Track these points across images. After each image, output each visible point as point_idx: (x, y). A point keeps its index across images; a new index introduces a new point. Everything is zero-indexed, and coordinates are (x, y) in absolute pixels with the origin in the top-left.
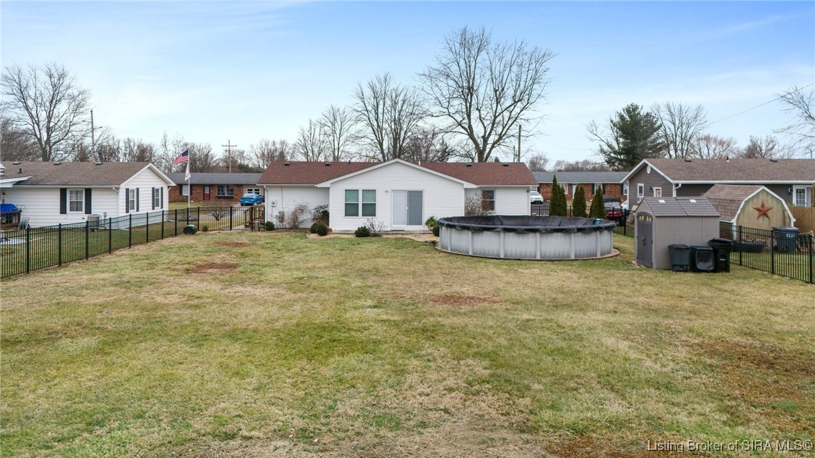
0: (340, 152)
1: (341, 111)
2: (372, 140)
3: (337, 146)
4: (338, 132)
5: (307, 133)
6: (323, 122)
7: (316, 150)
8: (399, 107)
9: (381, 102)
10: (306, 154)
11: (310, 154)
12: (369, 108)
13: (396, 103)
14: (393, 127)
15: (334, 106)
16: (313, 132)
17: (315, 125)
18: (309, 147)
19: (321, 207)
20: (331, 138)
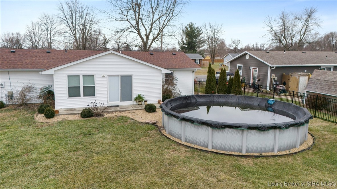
0: (51, 40)
1: (51, 17)
2: (70, 34)
3: (49, 37)
4: (49, 29)
5: (31, 29)
6: (40, 23)
7: (37, 38)
8: (84, 17)
9: (74, 14)
10: (32, 40)
11: (34, 41)
12: (68, 17)
13: (82, 15)
14: (81, 28)
15: (46, 15)
16: (34, 29)
17: (36, 25)
18: (33, 37)
19: (46, 88)
20: (46, 32)
